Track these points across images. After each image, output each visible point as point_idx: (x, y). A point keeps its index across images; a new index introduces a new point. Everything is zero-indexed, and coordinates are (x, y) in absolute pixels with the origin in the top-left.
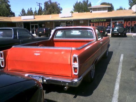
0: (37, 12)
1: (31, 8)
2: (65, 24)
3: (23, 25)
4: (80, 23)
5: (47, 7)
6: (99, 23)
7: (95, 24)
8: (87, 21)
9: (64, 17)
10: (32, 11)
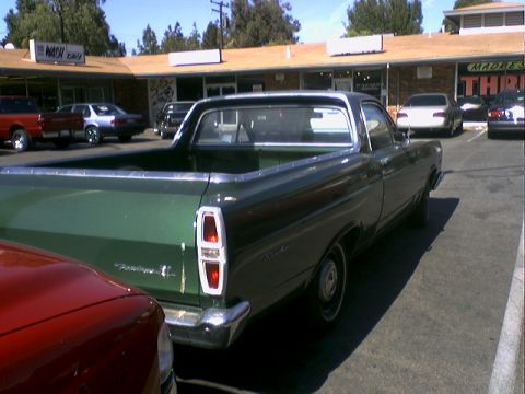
0: (201, 40)
1: (178, 24)
2: (351, 81)
3: (174, 88)
4: (419, 76)
5: (242, 17)
6: (502, 78)
7: (484, 79)
8: (450, 70)
9: (347, 54)
10: (181, 35)
